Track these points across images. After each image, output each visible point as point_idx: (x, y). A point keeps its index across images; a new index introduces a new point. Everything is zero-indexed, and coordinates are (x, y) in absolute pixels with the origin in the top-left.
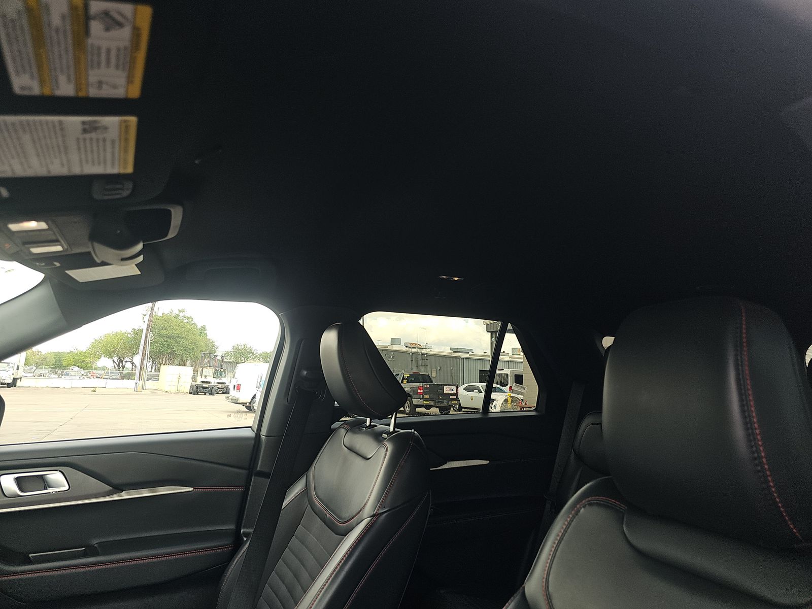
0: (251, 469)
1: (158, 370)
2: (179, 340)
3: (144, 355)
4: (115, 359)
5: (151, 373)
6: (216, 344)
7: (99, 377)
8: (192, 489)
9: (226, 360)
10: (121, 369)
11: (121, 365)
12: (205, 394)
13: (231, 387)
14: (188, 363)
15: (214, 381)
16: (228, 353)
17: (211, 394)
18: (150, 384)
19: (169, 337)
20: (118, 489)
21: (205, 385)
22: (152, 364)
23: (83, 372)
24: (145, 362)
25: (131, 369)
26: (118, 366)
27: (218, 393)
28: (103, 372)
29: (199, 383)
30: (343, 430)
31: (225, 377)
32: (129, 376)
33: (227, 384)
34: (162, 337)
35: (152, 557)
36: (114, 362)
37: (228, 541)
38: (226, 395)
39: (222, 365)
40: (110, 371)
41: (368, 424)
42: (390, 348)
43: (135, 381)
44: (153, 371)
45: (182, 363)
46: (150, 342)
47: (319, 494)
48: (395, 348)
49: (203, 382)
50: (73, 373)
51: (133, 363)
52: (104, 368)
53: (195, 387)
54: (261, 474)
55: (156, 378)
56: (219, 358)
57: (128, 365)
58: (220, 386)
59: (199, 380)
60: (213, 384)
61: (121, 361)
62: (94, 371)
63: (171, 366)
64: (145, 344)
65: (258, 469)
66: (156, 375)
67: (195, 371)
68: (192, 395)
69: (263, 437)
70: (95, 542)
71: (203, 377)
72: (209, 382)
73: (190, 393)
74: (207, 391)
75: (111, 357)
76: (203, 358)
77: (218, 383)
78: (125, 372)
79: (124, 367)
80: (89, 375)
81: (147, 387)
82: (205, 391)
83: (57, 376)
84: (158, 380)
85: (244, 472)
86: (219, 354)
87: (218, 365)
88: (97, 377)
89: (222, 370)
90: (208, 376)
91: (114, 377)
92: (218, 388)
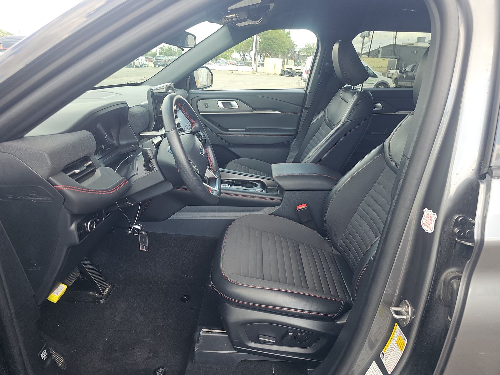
0: (303, 106)
1: (264, 60)
2: (274, 40)
3: (256, 51)
4: (241, 53)
5: (260, 63)
6: (295, 43)
7: (234, 65)
8: (280, 112)
9: (301, 54)
10: (244, 60)
11: (244, 57)
12: (289, 76)
13: (304, 72)
14: (280, 56)
15: (294, 68)
16: (302, 49)
17: (292, 76)
18: (259, 69)
19: (269, 39)
20: (255, 109)
21: (289, 70)
22: (260, 57)
23: (226, 61)
24: (256, 55)
25: (249, 60)
26: (243, 58)
27: (296, 76)
28: (236, 61)
29: (285, 69)
30: (342, 91)
31: (300, 65)
32: (249, 64)
33: (302, 70)
34: (265, 39)
35: (267, 135)
36: (241, 55)
37: (293, 133)
38: (301, 77)
39: (299, 58)
40: (239, 61)
41: (352, 88)
42: (415, 45)
43: (251, 67)
44: (261, 61)
45: (276, 57)
46: (258, 42)
47: (328, 117)
48: (420, 44)
49: (288, 69)
50: (221, 62)
51: (250, 56)
52: (236, 59)
53: (283, 72)
54: (307, 109)
55: (262, 65)
56: (297, 53)
57: (248, 57)
58: (298, 71)
59: (286, 67)
60: (293, 70)
61: (244, 55)
62: (231, 61)
63: (270, 58)
64: (256, 44)
65: (306, 106)
66: (262, 63)
67: (284, 61)
68: (282, 76)
69: (308, 93)
70: (248, 128)
71: (288, 65)
72: (291, 69)
73: (281, 75)
74: (290, 74)
75: (239, 53)
76: (288, 53)
77: (297, 69)
78: (247, 61)
79: (245, 58)
80: (229, 63)
81: (258, 71)
82: (289, 74)
83: (214, 63)
84: (264, 67)
85: (300, 107)
86: (297, 50)
87: (296, 58)
88: (233, 65)
89: (299, 61)
90: (291, 64)
91: (241, 64)
92: (296, 72)
